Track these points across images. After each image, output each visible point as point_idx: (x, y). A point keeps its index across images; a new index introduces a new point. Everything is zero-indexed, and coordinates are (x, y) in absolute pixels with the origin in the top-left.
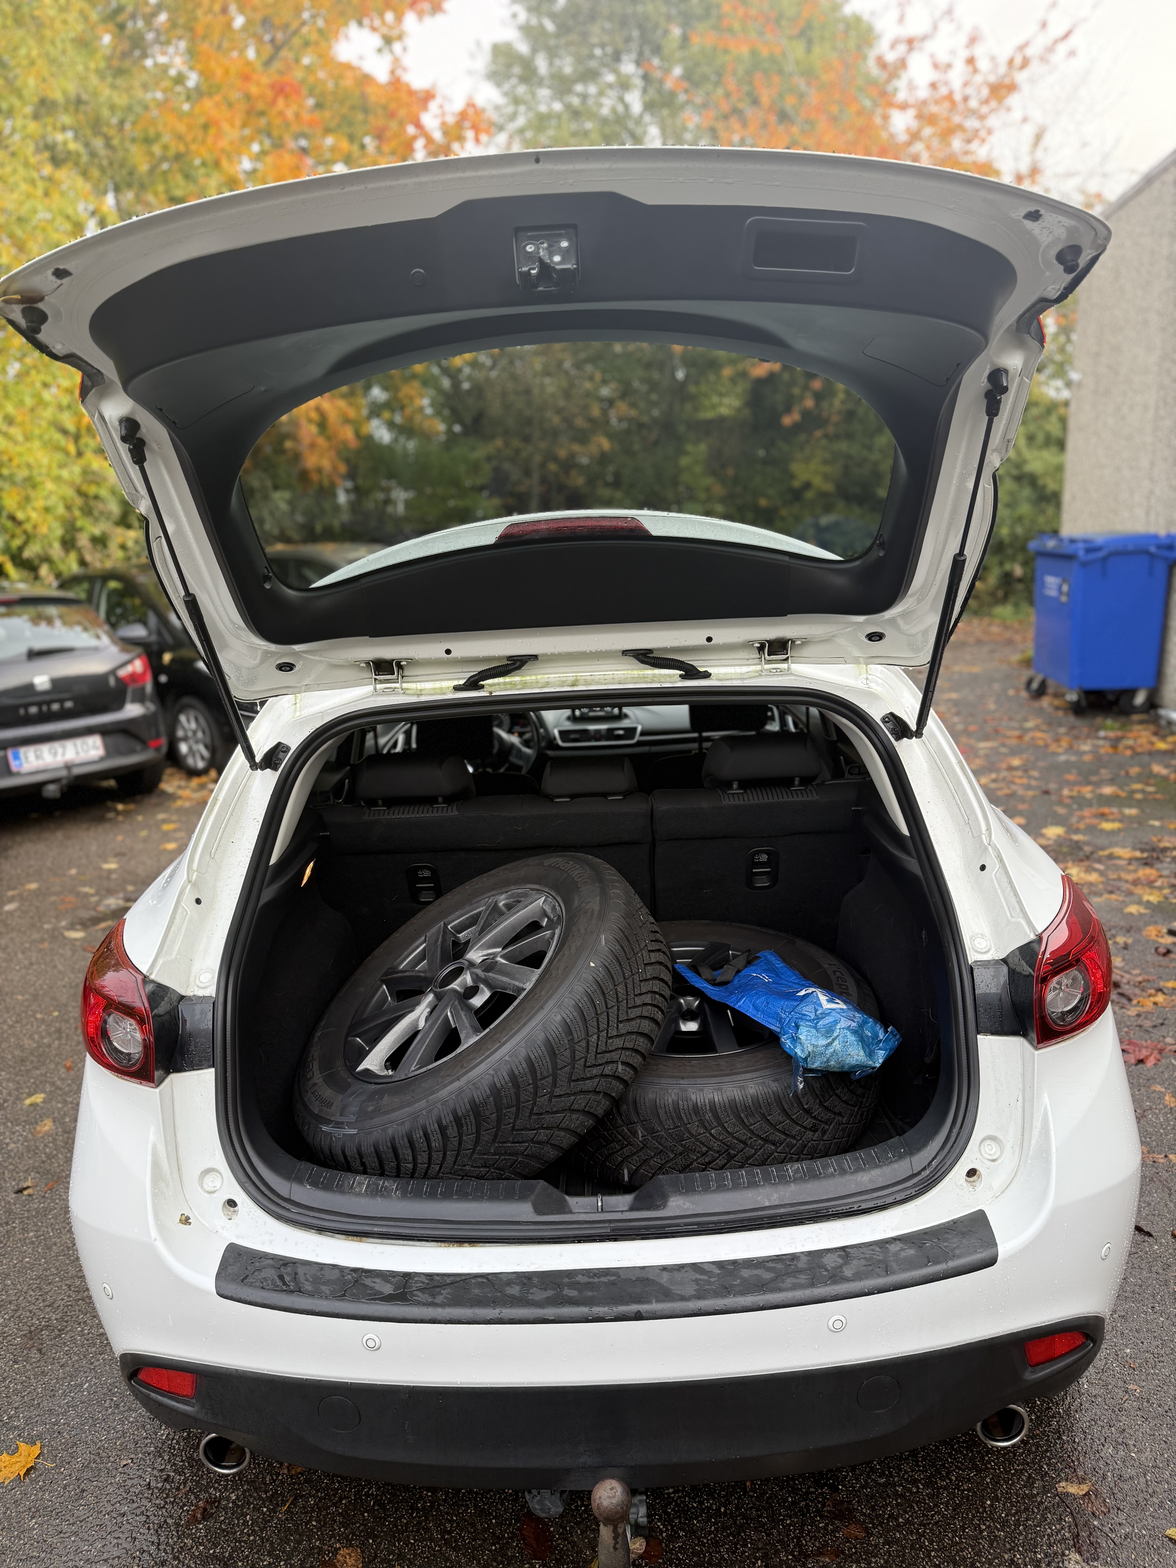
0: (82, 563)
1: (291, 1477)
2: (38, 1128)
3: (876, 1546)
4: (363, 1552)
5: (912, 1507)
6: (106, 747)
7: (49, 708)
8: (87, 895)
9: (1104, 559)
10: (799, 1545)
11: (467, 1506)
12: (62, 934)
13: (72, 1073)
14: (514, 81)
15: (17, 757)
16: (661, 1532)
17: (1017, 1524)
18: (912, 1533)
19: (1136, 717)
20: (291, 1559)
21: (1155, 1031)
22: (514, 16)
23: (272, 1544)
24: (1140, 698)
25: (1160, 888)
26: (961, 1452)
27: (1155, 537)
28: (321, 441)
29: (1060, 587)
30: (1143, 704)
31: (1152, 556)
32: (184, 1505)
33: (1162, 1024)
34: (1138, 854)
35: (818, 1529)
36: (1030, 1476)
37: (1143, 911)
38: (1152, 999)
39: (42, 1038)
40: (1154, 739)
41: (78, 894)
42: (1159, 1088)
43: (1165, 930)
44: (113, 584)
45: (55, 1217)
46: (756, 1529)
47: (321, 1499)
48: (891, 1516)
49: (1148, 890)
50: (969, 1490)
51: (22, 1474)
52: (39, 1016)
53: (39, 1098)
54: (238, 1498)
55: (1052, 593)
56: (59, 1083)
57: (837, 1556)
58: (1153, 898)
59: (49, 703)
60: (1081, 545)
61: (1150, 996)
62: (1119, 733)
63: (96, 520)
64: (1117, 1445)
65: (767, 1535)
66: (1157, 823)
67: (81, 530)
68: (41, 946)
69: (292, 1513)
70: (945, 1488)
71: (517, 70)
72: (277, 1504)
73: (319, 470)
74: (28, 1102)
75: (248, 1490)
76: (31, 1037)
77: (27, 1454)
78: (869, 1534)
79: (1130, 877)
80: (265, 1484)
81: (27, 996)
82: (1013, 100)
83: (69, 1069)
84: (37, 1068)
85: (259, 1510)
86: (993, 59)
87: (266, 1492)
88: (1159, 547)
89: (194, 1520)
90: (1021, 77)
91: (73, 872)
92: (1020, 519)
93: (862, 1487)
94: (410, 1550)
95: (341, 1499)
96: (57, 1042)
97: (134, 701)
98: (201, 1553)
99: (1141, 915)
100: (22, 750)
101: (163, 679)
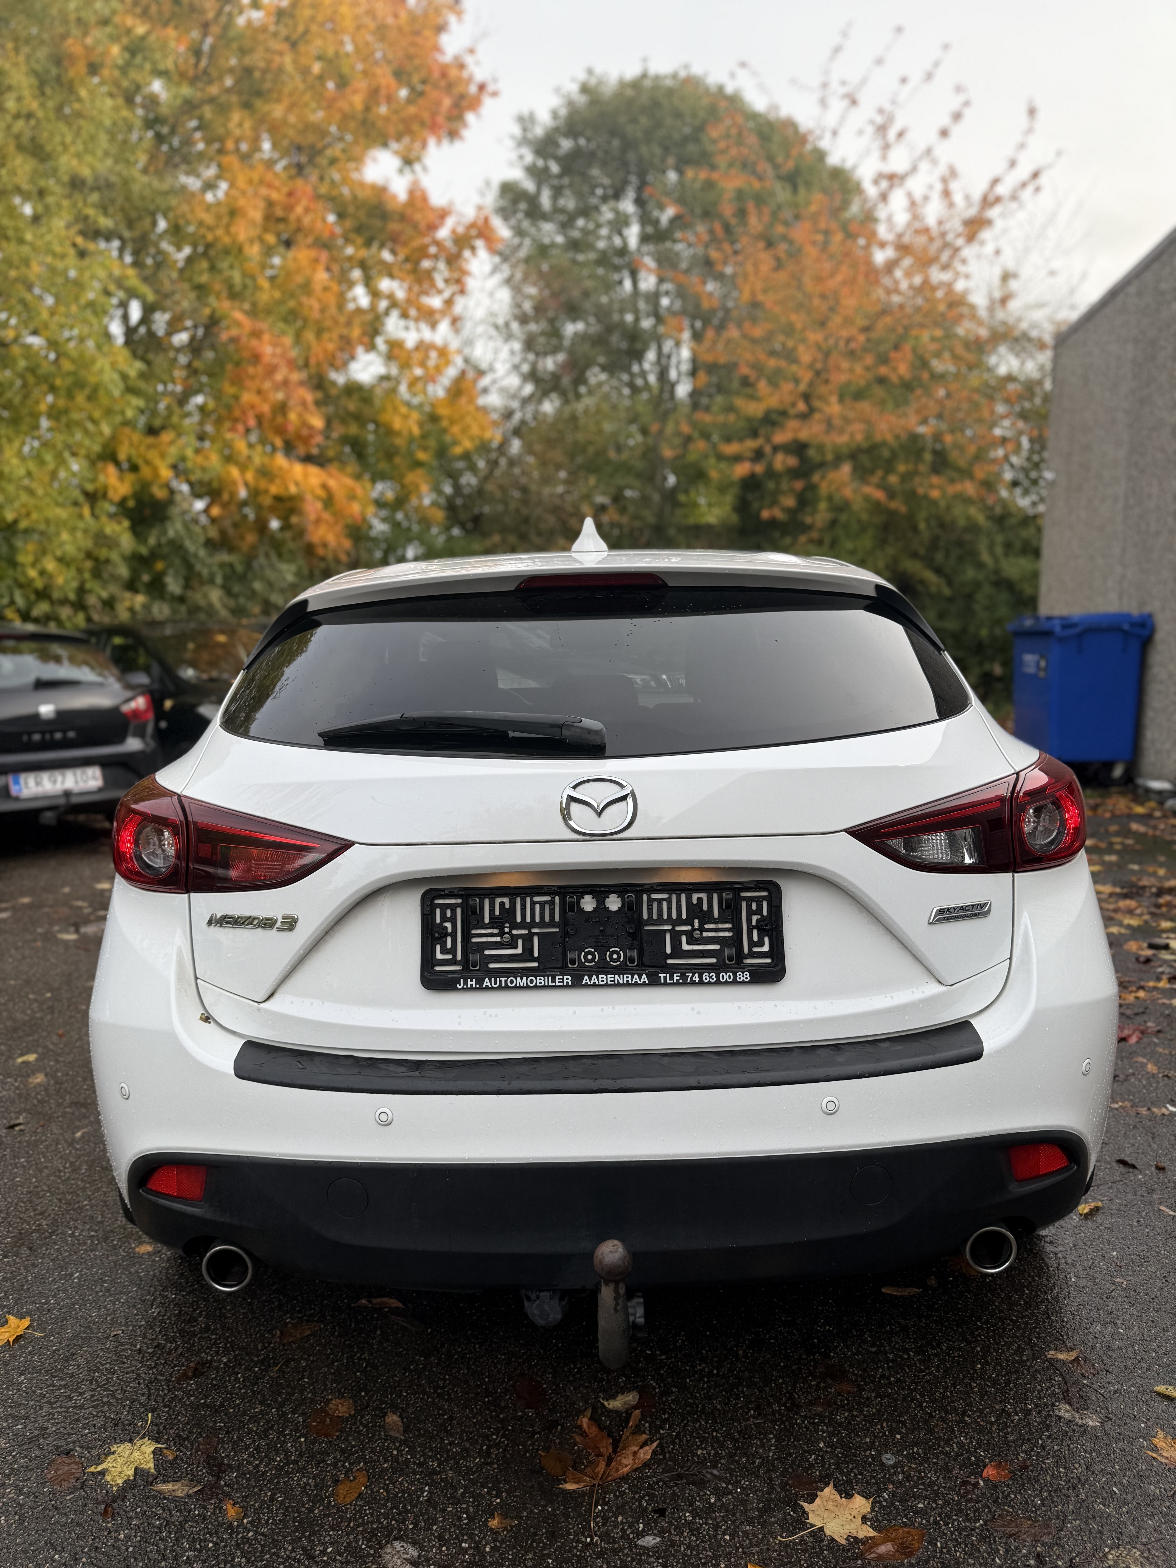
0: (89, 619)
1: (284, 1345)
2: (30, 1080)
3: (868, 1398)
4: (355, 1402)
5: (903, 1369)
6: (105, 778)
7: (52, 737)
8: (80, 908)
9: (1080, 635)
10: (791, 1398)
11: (460, 1369)
12: (55, 937)
13: (64, 1039)
14: (520, 215)
15: (17, 782)
16: (654, 1389)
17: (1008, 1383)
18: (903, 1389)
19: (1114, 789)
20: (283, 1407)
21: (1138, 1018)
22: (521, 157)
23: (263, 1396)
24: (1118, 772)
25: (1141, 915)
26: (952, 1329)
27: (1128, 616)
28: (326, 516)
29: (1038, 663)
30: (1122, 777)
31: (1125, 633)
32: (175, 1366)
33: (1143, 1013)
34: (1118, 890)
35: (810, 1386)
36: (1019, 1346)
37: (1123, 931)
38: (1133, 995)
39: (35, 1013)
40: (1132, 805)
41: (71, 907)
42: (1141, 1059)
43: (1145, 945)
44: (118, 641)
45: (47, 1147)
46: (748, 1387)
47: (313, 1362)
48: (882, 1376)
49: (1128, 916)
50: (959, 1356)
51: (11, 1340)
52: (31, 996)
53: (32, 1057)
54: (229, 1360)
55: (1031, 670)
56: (51, 1047)
57: (829, 1406)
58: (1134, 922)
59: (52, 732)
60: (1057, 623)
61: (1131, 992)
62: (1098, 800)
63: (104, 584)
64: (1105, 1325)
65: (760, 1391)
66: (1136, 867)
67: (90, 591)
68: (34, 945)
69: (284, 1372)
70: (936, 1355)
71: (523, 206)
72: (269, 1366)
73: (325, 545)
74: (20, 1060)
75: (239, 1355)
76: (24, 1012)
77: (16, 1326)
78: (861, 1389)
79: (1111, 907)
80: (257, 1350)
81: (19, 982)
82: (986, 235)
83: (60, 1036)
84: (29, 1035)
85: (250, 1370)
86: (967, 198)
87: (258, 1356)
88: (1133, 624)
89: (185, 1377)
90: (993, 213)
91: (67, 890)
92: (998, 622)
93: (853, 1354)
94: (402, 1401)
95: (333, 1362)
96: (49, 1017)
97: (135, 735)
98: (192, 1403)
99: (1121, 934)
100: (23, 777)
101: (163, 724)
